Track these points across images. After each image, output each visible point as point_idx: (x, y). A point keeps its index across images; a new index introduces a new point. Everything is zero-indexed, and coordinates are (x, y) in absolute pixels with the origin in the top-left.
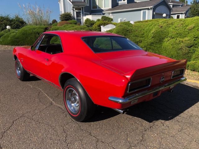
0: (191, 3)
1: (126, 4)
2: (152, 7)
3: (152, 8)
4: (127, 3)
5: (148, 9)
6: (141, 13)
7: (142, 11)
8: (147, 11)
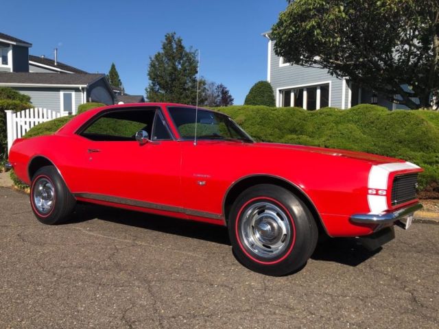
0: (146, 90)
1: (12, 71)
2: (86, 86)
3: (86, 88)
4: (14, 70)
5: (77, 90)
6: (59, 96)
7: (62, 93)
8: (73, 93)
